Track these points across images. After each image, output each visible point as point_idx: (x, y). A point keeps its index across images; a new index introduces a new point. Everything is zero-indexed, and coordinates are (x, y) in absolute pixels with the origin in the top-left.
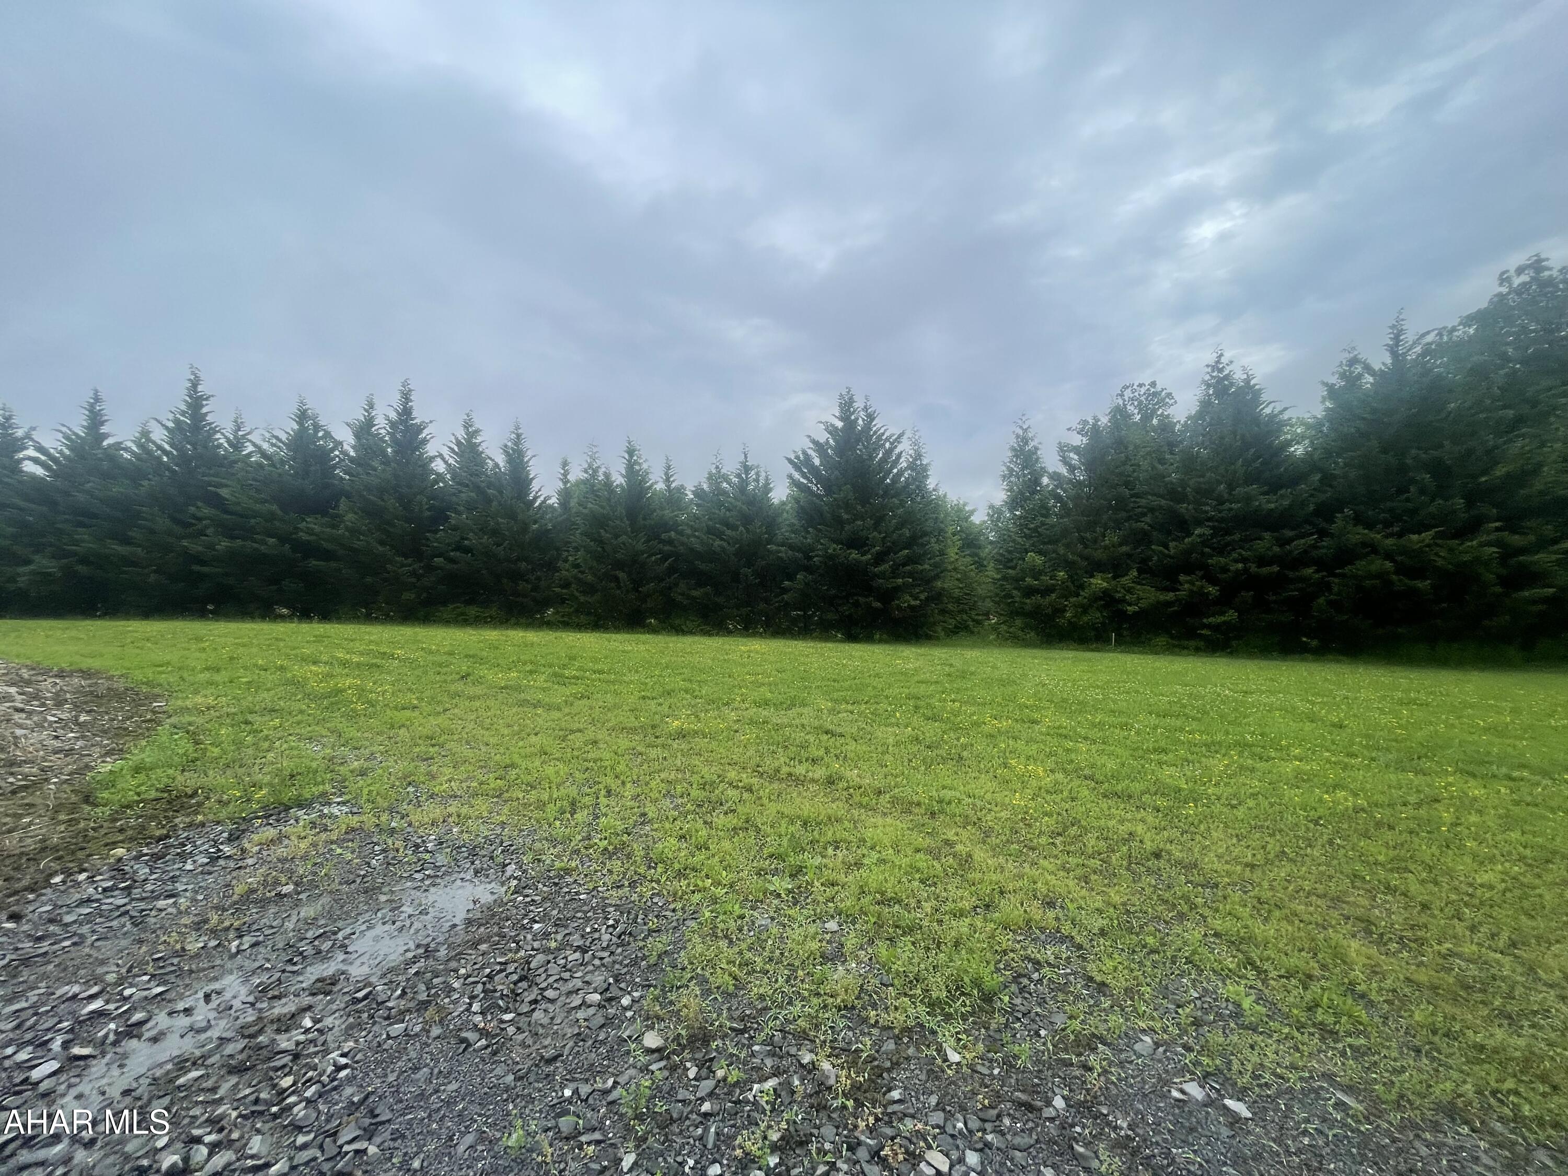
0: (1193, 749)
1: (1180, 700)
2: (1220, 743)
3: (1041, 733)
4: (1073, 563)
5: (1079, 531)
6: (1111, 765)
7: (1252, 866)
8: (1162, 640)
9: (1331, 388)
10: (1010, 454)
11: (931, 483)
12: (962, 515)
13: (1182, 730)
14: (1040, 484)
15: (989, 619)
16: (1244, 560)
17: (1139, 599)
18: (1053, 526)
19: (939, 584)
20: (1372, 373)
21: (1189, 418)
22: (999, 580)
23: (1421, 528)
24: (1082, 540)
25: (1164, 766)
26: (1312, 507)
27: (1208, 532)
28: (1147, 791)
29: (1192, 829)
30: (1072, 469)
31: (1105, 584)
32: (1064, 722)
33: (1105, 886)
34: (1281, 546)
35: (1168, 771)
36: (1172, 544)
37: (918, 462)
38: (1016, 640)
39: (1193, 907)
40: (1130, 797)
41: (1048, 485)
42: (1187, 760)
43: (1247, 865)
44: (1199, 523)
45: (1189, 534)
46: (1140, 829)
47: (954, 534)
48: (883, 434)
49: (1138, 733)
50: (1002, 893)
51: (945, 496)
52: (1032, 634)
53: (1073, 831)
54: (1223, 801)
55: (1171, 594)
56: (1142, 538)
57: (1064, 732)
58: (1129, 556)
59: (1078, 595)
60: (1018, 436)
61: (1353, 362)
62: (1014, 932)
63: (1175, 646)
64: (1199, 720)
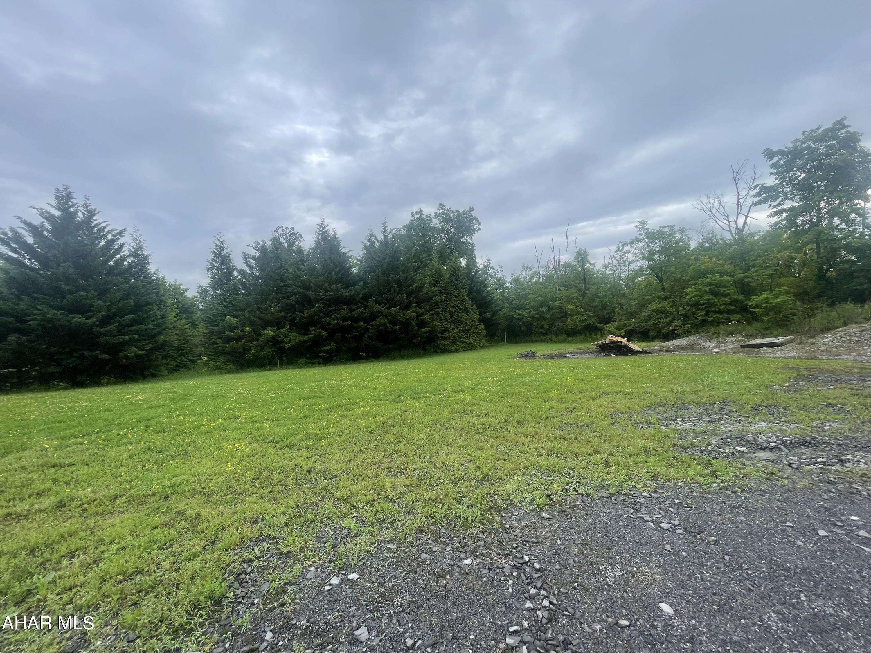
0: (322, 413)
1: (314, 389)
2: (333, 407)
3: (241, 423)
4: (255, 322)
5: (257, 304)
6: (283, 431)
7: (350, 461)
8: (303, 360)
9: (365, 245)
10: (212, 255)
11: (152, 268)
12: (177, 292)
13: (316, 404)
14: (232, 276)
15: (201, 359)
16: (337, 319)
17: (291, 340)
18: (241, 301)
19: (162, 338)
20: (378, 242)
21: (310, 249)
22: (207, 333)
23: (395, 305)
24: (259, 309)
25: (309, 425)
26: (361, 296)
27: (322, 305)
28: (302, 440)
29: (324, 452)
30: (251, 268)
31: (273, 333)
32: (255, 413)
33: (285, 498)
34: (351, 312)
35: (312, 426)
36: (306, 311)
37: (140, 253)
38: (221, 370)
39: (327, 490)
40: (294, 445)
41: (237, 277)
42: (319, 419)
43: (348, 461)
44: (318, 301)
45: (314, 307)
46: (300, 461)
47: (172, 304)
48: (105, 228)
49: (295, 411)
50: (223, 529)
51: (164, 278)
52: (231, 365)
53: (265, 474)
54: (336, 434)
55: (306, 337)
56: (291, 308)
57: (256, 419)
58: (285, 317)
59: (258, 340)
60: (217, 245)
61: (372, 235)
62: (233, 550)
63: (309, 363)
64: (323, 397)
